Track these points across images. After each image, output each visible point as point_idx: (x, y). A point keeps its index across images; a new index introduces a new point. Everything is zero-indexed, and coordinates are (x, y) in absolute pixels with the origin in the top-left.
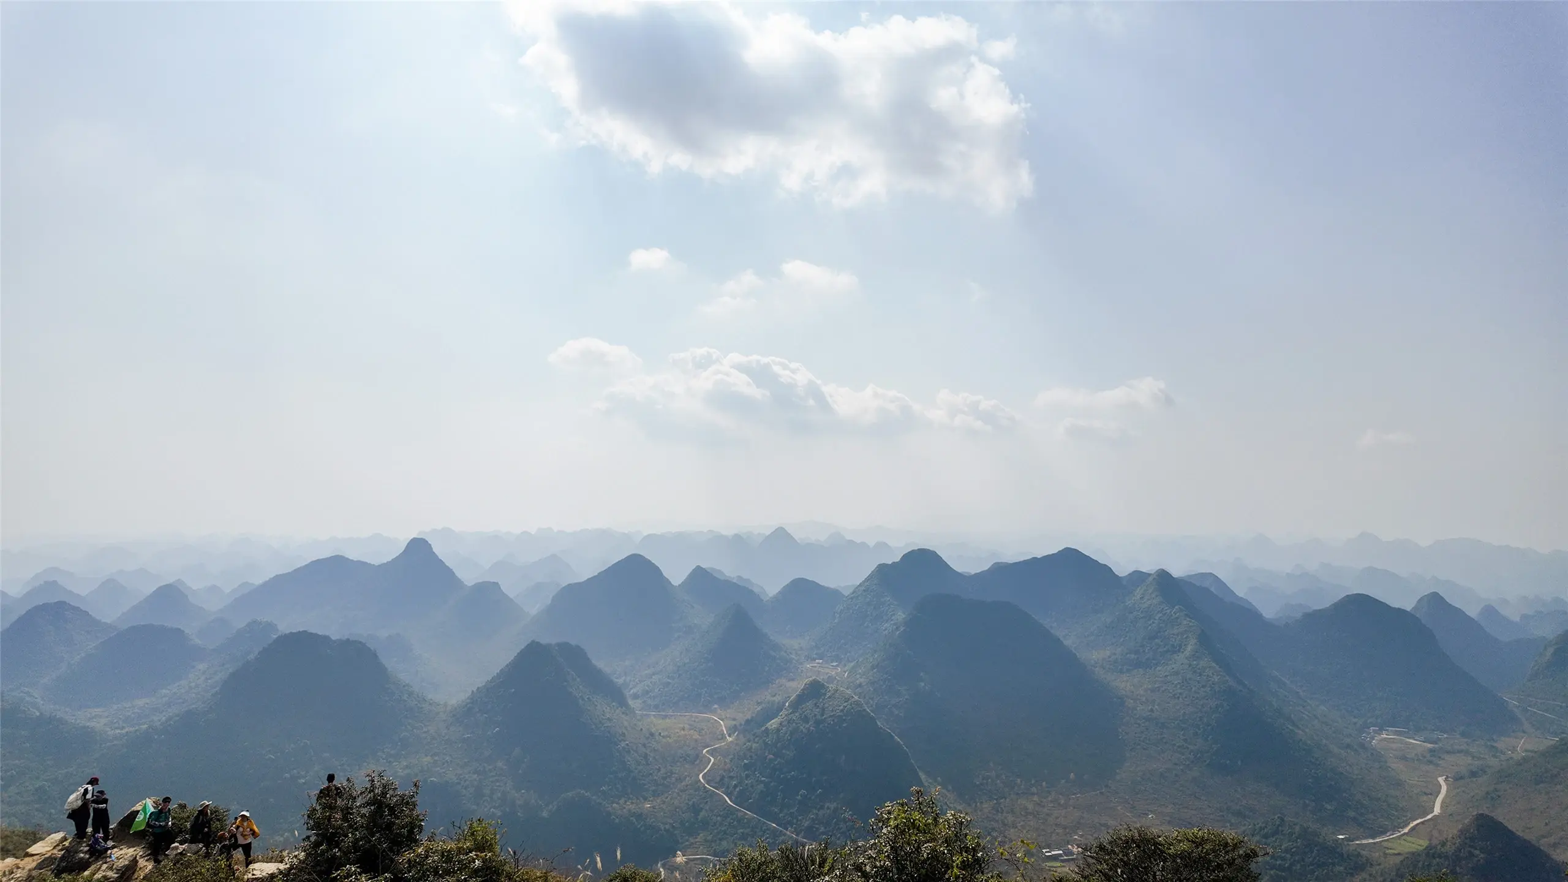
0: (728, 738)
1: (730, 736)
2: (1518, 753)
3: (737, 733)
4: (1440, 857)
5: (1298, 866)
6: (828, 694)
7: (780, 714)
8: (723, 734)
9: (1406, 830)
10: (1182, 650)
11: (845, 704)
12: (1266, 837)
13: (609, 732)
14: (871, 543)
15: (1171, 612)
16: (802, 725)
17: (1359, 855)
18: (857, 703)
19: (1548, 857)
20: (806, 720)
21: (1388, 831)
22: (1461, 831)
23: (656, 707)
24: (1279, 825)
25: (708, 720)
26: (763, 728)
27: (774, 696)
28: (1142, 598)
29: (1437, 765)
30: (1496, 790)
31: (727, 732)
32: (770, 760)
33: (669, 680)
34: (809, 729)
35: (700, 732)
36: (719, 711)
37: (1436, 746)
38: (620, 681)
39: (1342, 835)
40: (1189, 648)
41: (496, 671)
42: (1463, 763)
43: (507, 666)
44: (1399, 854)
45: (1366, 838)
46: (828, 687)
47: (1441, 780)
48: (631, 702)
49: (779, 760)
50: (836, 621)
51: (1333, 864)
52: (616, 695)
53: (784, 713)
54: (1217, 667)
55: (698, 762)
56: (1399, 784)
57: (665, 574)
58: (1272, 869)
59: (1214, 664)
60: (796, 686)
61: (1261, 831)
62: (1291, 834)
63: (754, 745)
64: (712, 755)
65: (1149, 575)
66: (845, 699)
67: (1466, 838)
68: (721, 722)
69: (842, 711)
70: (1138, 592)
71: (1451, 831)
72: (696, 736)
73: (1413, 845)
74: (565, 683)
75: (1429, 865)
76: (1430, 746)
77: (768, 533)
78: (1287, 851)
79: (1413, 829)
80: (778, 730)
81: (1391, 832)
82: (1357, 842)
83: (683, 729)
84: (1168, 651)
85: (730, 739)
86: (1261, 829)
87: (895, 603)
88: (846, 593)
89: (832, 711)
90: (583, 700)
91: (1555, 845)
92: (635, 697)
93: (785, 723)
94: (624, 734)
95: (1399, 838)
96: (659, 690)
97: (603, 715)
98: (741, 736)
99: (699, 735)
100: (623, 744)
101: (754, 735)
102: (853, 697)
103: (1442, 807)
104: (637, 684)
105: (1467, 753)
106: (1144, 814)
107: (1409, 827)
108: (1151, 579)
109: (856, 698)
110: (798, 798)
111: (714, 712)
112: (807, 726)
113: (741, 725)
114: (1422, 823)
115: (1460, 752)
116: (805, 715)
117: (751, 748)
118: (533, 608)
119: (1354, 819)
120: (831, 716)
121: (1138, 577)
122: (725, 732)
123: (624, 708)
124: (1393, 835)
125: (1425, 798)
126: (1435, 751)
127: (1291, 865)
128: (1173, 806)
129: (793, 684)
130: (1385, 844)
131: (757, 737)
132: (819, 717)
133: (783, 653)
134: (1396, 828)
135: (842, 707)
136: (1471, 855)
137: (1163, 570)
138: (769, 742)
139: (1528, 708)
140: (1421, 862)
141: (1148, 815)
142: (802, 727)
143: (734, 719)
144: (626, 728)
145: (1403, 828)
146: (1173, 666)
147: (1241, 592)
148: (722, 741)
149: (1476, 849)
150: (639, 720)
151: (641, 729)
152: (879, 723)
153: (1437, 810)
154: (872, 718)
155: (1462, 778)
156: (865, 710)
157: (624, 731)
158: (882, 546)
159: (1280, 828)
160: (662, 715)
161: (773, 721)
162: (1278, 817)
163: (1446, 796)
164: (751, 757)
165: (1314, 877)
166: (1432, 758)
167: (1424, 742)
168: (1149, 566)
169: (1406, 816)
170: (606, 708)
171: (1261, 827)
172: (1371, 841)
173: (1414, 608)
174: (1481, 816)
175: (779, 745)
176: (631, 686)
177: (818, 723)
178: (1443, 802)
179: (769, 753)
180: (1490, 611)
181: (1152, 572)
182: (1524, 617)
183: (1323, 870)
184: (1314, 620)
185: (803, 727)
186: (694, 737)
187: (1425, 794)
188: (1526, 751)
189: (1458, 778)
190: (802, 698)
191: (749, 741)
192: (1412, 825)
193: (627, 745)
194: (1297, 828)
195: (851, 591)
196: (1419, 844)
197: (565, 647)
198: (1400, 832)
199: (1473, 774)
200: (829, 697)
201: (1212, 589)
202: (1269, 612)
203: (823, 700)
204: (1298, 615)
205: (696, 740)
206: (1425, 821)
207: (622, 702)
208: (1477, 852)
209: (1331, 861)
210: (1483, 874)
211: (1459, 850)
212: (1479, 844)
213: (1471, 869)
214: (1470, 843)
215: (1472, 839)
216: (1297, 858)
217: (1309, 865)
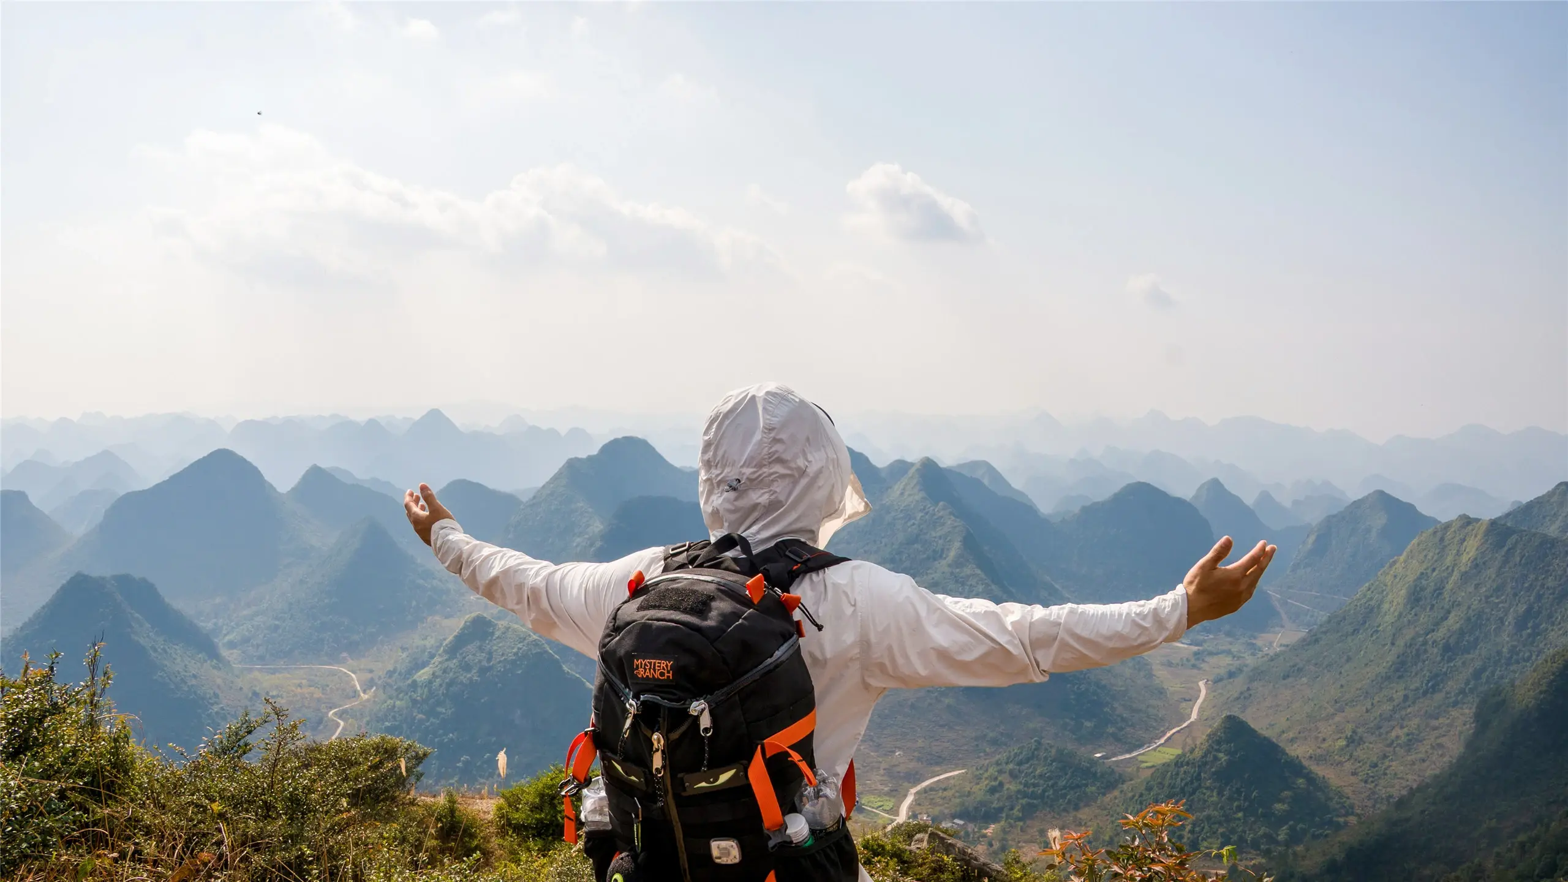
0: (362, 695)
1: (364, 692)
2: (1274, 649)
3: (374, 688)
4: (1188, 764)
5: (1051, 792)
6: (497, 634)
7: (432, 662)
8: (355, 691)
9: (1162, 741)
10: (944, 556)
11: (520, 645)
12: (1020, 763)
13: (195, 693)
14: (563, 430)
15: (934, 510)
16: (462, 675)
17: (1113, 772)
18: (536, 644)
19: (1284, 752)
20: (467, 668)
21: (1145, 744)
22: (1209, 735)
23: (261, 658)
24: (1035, 750)
25: (333, 673)
26: (410, 681)
27: (426, 639)
28: (902, 494)
29: (1199, 669)
30: (1248, 689)
31: (361, 688)
32: (421, 721)
33: (277, 623)
34: (471, 679)
35: (323, 689)
36: (350, 662)
37: (1200, 648)
38: (209, 625)
39: (1099, 753)
40: (952, 554)
41: (28, 614)
42: (1225, 662)
43: (43, 607)
44: (1153, 766)
45: (1122, 753)
46: (496, 625)
47: (1201, 684)
48: (225, 653)
49: (432, 720)
50: (510, 536)
51: (1086, 785)
52: (205, 646)
53: (437, 659)
54: (983, 576)
55: (321, 727)
56: (1161, 692)
57: (267, 477)
58: (1024, 797)
59: (979, 571)
60: (455, 625)
61: (1015, 758)
62: (1046, 758)
63: (398, 703)
64: (340, 717)
65: (912, 464)
66: (520, 638)
67: (1213, 742)
68: (353, 675)
69: (516, 654)
70: (897, 488)
71: (1201, 737)
72: (318, 694)
73: (1167, 756)
74: (129, 630)
75: (1177, 774)
76: (1195, 648)
77: (417, 417)
78: (1041, 776)
79: (1169, 738)
80: (430, 682)
81: (1148, 745)
82: (1114, 759)
83: (300, 686)
84: (928, 558)
85: (364, 697)
86: (1016, 755)
87: (590, 510)
88: (525, 499)
89: (503, 655)
90: (155, 650)
91: (1292, 741)
92: (232, 645)
93: (439, 673)
94: (216, 695)
95: (1155, 749)
96: (264, 637)
97: (186, 671)
98: (381, 691)
99: (323, 694)
100: (216, 708)
101: (396, 690)
102: (529, 635)
103: (1199, 712)
104: (233, 628)
105: (1229, 652)
106: (890, 752)
107: (1165, 738)
108: (913, 470)
109: (535, 637)
110: (458, 765)
111: (342, 662)
112: (469, 676)
113: (380, 678)
114: (1178, 732)
115: (1223, 652)
116: (466, 662)
117: (394, 706)
118: (79, 529)
119: (1113, 735)
120: (500, 662)
121: (900, 468)
122: (359, 688)
123: (215, 661)
124: (1149, 747)
125: (1184, 705)
126: (1199, 653)
127: (1044, 791)
128: (923, 739)
129: (446, 622)
130: (1140, 758)
131: (401, 692)
132: (485, 663)
133: (435, 582)
134: (1151, 741)
135: (515, 650)
136: (1216, 758)
137: (928, 459)
138: (418, 698)
139: (1289, 601)
140: (1169, 773)
141: (894, 752)
142: (462, 677)
143: (371, 671)
144: (219, 687)
145: (1159, 738)
146: (933, 576)
147: (1017, 483)
148: (354, 699)
149: (1221, 752)
150: (237, 676)
151: (241, 689)
152: (565, 668)
153: (1194, 716)
154: (557, 661)
155: (1221, 680)
156: (546, 652)
157: (217, 691)
158: (577, 433)
159: (1036, 752)
160: (271, 668)
161: (422, 671)
162: (1035, 741)
163: (1205, 700)
164: (394, 717)
165: (1066, 801)
166: (1197, 663)
167: (1190, 644)
168: (914, 456)
169: (1163, 726)
170: (190, 662)
171: (1016, 753)
172: (1128, 756)
173: (1196, 497)
174: (1229, 718)
175: (432, 701)
176: (224, 632)
177: (483, 671)
178: (1200, 708)
179: (419, 713)
180: (1265, 498)
181: (916, 462)
182: (1296, 503)
183: (1076, 793)
184: (1091, 513)
185: (464, 677)
186: (315, 696)
187: (1185, 700)
188: (1281, 645)
189: (1218, 680)
190: (461, 640)
191: (391, 698)
192: (1168, 735)
193: (222, 709)
194: (1054, 751)
195: (531, 496)
196: (1170, 754)
197: (124, 581)
198: (1156, 743)
199: (1231, 675)
200: (498, 638)
201: (986, 482)
202: (1046, 507)
203: (491, 641)
204: (1076, 509)
205: (319, 700)
206: (1182, 729)
207: (212, 653)
208: (1221, 755)
209: (1084, 782)
210: (1223, 777)
211: (1205, 755)
212: (1224, 747)
213: (1214, 773)
214: (1216, 747)
215: (1219, 743)
216: (1050, 783)
217: (1061, 790)
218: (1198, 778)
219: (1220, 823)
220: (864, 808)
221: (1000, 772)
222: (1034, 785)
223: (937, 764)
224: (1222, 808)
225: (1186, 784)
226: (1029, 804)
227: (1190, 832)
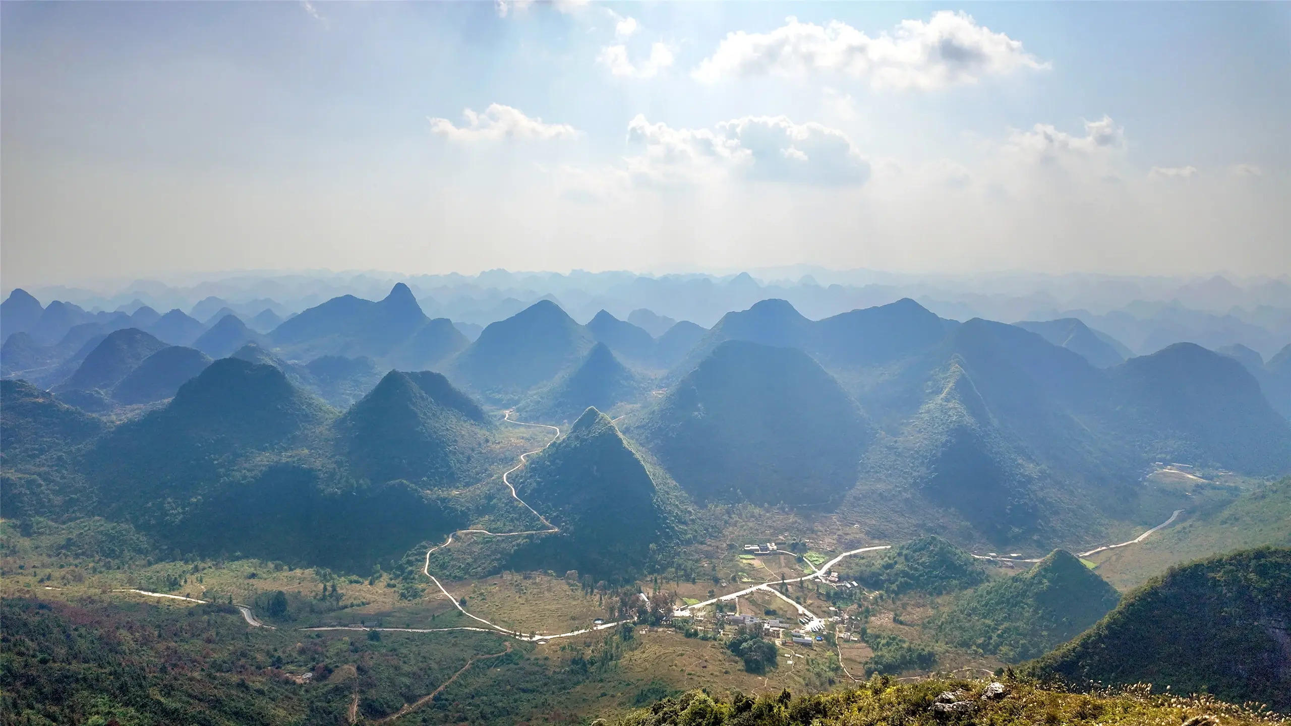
5: (925, 577)
9: (1087, 553)
24: (928, 543)
39: (1016, 553)
58: (905, 577)
61: (913, 546)
62: (932, 551)
64: (523, 459)
67: (1043, 570)
75: (1010, 587)
78: (923, 564)
86: (915, 544)
103: (1148, 535)
127: (921, 575)
136: (1040, 583)
141: (855, 524)
148: (540, 448)
149: (1046, 579)
153: (1140, 539)
159: (928, 545)
165: (934, 587)
169: (1099, 542)
174: (1059, 552)
178: (1153, 533)
183: (943, 582)
194: (940, 547)
206: (1117, 547)
208: (1045, 581)
209: (953, 575)
210: (1041, 598)
211: (1033, 578)
212: (1049, 575)
213: (1036, 593)
214: (1043, 573)
215: (1046, 570)
216: (927, 571)
217: (933, 577)
218: (1024, 594)
219: (1025, 636)
220: (804, 560)
221: (899, 554)
222: (916, 569)
223: (879, 538)
224: (1033, 624)
225: (1012, 597)
226: (906, 582)
227: (999, 636)
